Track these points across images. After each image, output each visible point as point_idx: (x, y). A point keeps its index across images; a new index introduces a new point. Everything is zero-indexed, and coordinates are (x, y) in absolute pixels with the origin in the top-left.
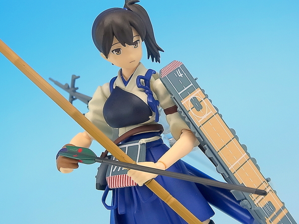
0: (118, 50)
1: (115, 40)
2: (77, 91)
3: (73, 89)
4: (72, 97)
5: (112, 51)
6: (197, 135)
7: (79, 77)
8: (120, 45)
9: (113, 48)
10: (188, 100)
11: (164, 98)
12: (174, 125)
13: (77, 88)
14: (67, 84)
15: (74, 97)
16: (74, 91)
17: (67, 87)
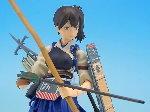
0: (67, 28)
1: (68, 22)
2: (23, 45)
3: (22, 43)
4: (20, 47)
5: (64, 27)
6: (95, 84)
7: (28, 38)
8: (69, 26)
9: (66, 25)
10: (95, 65)
11: (81, 60)
12: (83, 76)
13: (24, 44)
14: (19, 40)
15: (21, 47)
16: (22, 44)
17: (19, 41)
